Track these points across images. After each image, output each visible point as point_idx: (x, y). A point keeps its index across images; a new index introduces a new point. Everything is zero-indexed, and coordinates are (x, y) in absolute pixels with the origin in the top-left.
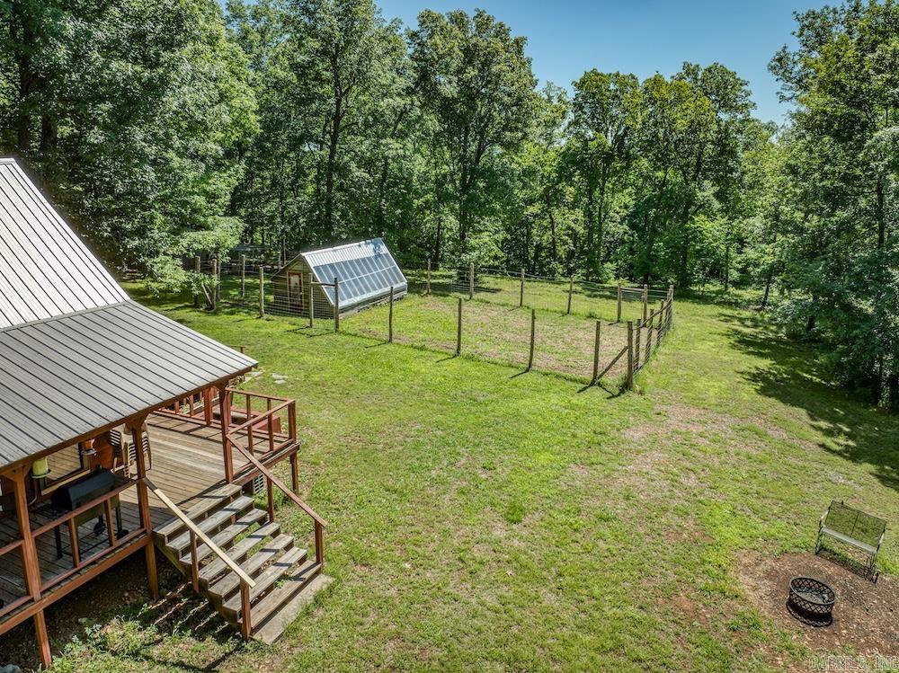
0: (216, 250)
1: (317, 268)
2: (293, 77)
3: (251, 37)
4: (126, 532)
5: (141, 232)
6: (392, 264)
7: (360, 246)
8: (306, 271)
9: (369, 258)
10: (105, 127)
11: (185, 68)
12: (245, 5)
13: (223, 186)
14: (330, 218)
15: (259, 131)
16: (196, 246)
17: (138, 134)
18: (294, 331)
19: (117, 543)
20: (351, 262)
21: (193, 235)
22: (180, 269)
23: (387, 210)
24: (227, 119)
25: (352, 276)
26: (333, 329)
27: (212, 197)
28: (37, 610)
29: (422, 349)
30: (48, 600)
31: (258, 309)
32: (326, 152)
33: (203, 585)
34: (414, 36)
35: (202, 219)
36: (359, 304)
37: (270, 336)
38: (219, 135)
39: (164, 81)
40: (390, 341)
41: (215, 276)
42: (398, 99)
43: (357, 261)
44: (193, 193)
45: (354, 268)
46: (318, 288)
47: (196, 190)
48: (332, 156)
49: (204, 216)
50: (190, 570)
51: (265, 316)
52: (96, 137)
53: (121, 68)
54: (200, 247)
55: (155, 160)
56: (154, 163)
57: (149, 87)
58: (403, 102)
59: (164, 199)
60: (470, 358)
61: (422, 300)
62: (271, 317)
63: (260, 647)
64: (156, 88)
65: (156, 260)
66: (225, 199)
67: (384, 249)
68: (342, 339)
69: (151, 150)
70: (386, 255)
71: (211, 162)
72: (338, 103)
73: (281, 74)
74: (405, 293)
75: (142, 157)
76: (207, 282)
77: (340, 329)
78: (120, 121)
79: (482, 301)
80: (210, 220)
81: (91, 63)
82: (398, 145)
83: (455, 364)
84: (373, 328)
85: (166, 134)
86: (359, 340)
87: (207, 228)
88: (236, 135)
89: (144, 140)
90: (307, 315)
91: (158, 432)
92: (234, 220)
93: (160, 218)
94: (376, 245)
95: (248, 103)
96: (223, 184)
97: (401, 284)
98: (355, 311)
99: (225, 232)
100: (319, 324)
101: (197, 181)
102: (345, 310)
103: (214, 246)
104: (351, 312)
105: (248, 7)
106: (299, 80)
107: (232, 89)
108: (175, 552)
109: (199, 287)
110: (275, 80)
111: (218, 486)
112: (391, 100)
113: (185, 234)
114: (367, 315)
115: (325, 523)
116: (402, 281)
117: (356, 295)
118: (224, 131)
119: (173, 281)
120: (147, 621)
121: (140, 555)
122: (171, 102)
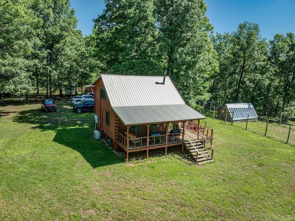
0: (204, 100)
1: (229, 108)
2: (232, 56)
3: (222, 44)
4: (180, 141)
5: (188, 94)
6: (253, 111)
7: (244, 104)
8: (226, 109)
9: (246, 108)
10: (184, 71)
11: (202, 58)
12: (222, 35)
13: (207, 85)
14: (238, 97)
15: (219, 72)
16: (199, 99)
17: (190, 72)
18: (220, 123)
19: (178, 142)
20: (240, 108)
21: (199, 96)
22: (195, 103)
23: (256, 96)
24: (210, 69)
25: (240, 112)
26: (231, 124)
27: (204, 88)
28: (166, 146)
29: (255, 133)
30: (168, 146)
31: (213, 117)
32: (239, 78)
33: (191, 153)
34: (272, 42)
35: (202, 93)
36: (240, 120)
37: (214, 123)
38: (209, 72)
39: (197, 61)
40: (246, 129)
41: (203, 107)
42: (262, 62)
43: (242, 108)
44: (200, 86)
45: (241, 110)
46: (229, 113)
47: (201, 86)
48: (241, 79)
49: (202, 92)
50: (189, 150)
51: (214, 119)
52: (182, 73)
53: (189, 58)
54: (200, 99)
55: (193, 78)
56: (193, 79)
57: (194, 62)
58: (264, 63)
59: (194, 87)
60: (268, 137)
61: (262, 123)
62: (215, 119)
63: (198, 165)
64: (195, 63)
65: (190, 101)
66: (208, 89)
67: (252, 106)
68: (232, 127)
69: (192, 76)
70: (252, 108)
71: (205, 79)
72: (244, 63)
73: (229, 55)
74: (257, 120)
75: (190, 78)
76: (201, 108)
77: (233, 125)
78: (187, 69)
79: (283, 126)
80: (204, 93)
81: (183, 58)
82: (260, 76)
83: (263, 138)
84: (242, 126)
85: (196, 73)
86: (237, 128)
87: (203, 95)
88: (213, 73)
89: (191, 74)
90: (225, 121)
91: (186, 131)
92: (210, 94)
93: (192, 91)
94: (249, 105)
95: (216, 65)
96: (208, 85)
97: (255, 117)
98: (239, 122)
99: (207, 96)
100: (227, 123)
101: (202, 84)
102: (235, 121)
103: (203, 99)
104: (237, 122)
105: (223, 36)
106: (234, 57)
107: (213, 62)
108: (187, 146)
109: (199, 108)
110: (227, 57)
111: (196, 140)
112: (260, 63)
113: (197, 96)
114: (242, 123)
115: (214, 150)
116: (256, 116)
117: (240, 118)
118: (209, 71)
119: (193, 106)
120: (180, 156)
121: (181, 145)
122: (197, 66)
